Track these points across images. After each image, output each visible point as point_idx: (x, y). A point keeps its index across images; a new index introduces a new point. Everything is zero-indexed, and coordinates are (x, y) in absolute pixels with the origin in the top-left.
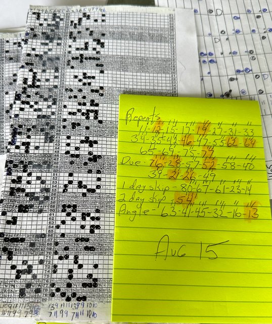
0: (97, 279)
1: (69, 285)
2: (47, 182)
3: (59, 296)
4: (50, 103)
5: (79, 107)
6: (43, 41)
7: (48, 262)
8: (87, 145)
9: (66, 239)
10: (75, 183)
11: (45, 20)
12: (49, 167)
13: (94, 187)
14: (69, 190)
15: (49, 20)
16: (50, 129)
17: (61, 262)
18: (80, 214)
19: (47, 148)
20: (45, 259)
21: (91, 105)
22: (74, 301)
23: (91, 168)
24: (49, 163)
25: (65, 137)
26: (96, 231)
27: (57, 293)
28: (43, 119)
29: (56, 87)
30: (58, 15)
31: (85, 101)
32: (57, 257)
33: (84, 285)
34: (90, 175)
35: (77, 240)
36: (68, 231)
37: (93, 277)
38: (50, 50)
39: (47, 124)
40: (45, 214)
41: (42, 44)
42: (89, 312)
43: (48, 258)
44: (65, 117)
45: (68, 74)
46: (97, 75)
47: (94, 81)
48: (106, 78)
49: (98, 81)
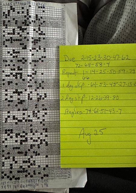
0: (25, 168)
1: (11, 172)
3: (6, 178)
5: (11, 72)
8: (17, 94)
9: (8, 148)
10: (11, 117)
13: (22, 119)
14: (8, 121)
17: (6, 160)
18: (15, 134)
21: (18, 70)
23: (19, 108)
25: (4, 90)
26: (24, 143)
27: (5, 177)
31: (15, 68)
32: (4, 158)
34: (19, 112)
35: (14, 149)
36: (8, 144)
37: (23, 168)
42: (21, 185)
44: (4, 78)
45: (4, 50)
46: (21, 50)
47: (19, 54)
48: (26, 52)
49: (21, 54)
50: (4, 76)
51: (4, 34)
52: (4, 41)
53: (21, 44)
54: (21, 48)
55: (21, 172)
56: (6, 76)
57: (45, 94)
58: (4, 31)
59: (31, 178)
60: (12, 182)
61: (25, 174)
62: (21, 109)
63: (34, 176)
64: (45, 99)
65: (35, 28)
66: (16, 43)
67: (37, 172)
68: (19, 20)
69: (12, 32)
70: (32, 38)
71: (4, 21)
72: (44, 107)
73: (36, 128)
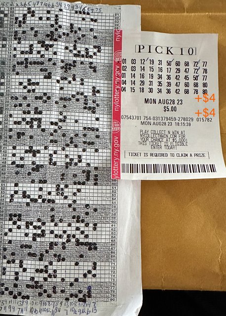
0: (38, 281)
1: (16, 286)
3: (8, 294)
5: (24, 116)
8: (31, 155)
9: (13, 246)
10: (20, 193)
13: (37, 197)
14: (15, 200)
17: (9, 265)
18: (24, 223)
21: (35, 113)
22: (19, 299)
23: (34, 178)
25: (11, 148)
26: (38, 239)
27: (6, 292)
29: (2, 95)
30: (2, 9)
31: (30, 109)
32: (5, 261)
33: (28, 286)
34: (33, 185)
35: (22, 247)
36: (14, 238)
37: (35, 280)
42: (31, 309)
47: (38, 87)
48: (50, 84)
49: (42, 87)
50: (12, 123)
51: (15, 53)
52: (15, 66)
53: (41, 70)
54: (42, 77)
55: (32, 287)
56: (15, 123)
57: (78, 156)
58: (15, 49)
59: (49, 299)
60: (17, 302)
61: (39, 290)
62: (37, 180)
63: (53, 295)
64: (79, 164)
65: (67, 45)
66: (33, 67)
67: (58, 290)
68: (41, 30)
69: (27, 49)
70: (62, 61)
71: (16, 32)
72: (77, 180)
73: (61, 214)
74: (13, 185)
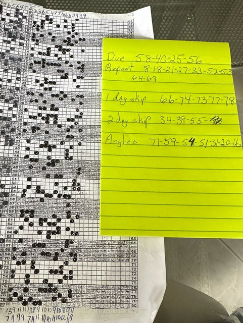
0: (52, 284)
1: (26, 290)
2: (6, 187)
3: (17, 300)
4: (11, 105)
5: (40, 111)
6: (5, 39)
7: (6, 267)
8: (46, 149)
9: (23, 245)
10: (34, 187)
11: (8, 15)
12: (8, 171)
13: (52, 192)
14: (28, 195)
15: (11, 15)
16: (10, 132)
17: (18, 267)
18: (37, 220)
19: (7, 151)
20: (4, 264)
21: (51, 110)
22: (30, 305)
23: (49, 173)
24: (9, 167)
25: (25, 141)
26: (53, 237)
27: (15, 298)
28: (4, 121)
29: (17, 89)
30: (20, 11)
31: (46, 106)
32: (14, 262)
33: (40, 290)
34: (48, 180)
35: (34, 246)
36: (25, 237)
37: (49, 282)
38: (12, 49)
39: (8, 127)
40: (5, 219)
41: (4, 41)
42: (44, 316)
43: (7, 263)
44: (25, 120)
45: (30, 77)
46: (58, 80)
47: (54, 86)
48: (67, 83)
49: (58, 86)
50: (27, 117)
51: (32, 52)
52: (32, 64)
53: (58, 71)
54: (59, 77)
55: (45, 290)
56: (30, 117)
58: (33, 49)
59: (63, 305)
60: (27, 309)
62: (52, 175)
63: (68, 300)
66: (50, 68)
67: (74, 293)
68: (58, 36)
69: (45, 51)
70: (79, 63)
71: (34, 34)
73: (77, 210)
74: (26, 179)
